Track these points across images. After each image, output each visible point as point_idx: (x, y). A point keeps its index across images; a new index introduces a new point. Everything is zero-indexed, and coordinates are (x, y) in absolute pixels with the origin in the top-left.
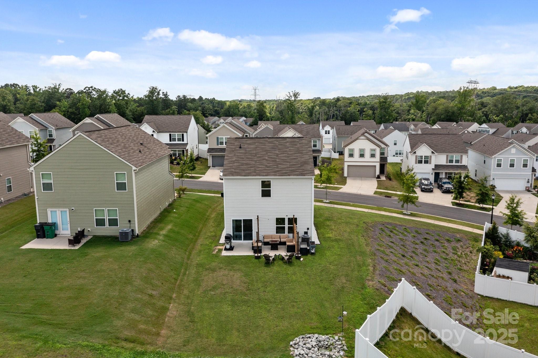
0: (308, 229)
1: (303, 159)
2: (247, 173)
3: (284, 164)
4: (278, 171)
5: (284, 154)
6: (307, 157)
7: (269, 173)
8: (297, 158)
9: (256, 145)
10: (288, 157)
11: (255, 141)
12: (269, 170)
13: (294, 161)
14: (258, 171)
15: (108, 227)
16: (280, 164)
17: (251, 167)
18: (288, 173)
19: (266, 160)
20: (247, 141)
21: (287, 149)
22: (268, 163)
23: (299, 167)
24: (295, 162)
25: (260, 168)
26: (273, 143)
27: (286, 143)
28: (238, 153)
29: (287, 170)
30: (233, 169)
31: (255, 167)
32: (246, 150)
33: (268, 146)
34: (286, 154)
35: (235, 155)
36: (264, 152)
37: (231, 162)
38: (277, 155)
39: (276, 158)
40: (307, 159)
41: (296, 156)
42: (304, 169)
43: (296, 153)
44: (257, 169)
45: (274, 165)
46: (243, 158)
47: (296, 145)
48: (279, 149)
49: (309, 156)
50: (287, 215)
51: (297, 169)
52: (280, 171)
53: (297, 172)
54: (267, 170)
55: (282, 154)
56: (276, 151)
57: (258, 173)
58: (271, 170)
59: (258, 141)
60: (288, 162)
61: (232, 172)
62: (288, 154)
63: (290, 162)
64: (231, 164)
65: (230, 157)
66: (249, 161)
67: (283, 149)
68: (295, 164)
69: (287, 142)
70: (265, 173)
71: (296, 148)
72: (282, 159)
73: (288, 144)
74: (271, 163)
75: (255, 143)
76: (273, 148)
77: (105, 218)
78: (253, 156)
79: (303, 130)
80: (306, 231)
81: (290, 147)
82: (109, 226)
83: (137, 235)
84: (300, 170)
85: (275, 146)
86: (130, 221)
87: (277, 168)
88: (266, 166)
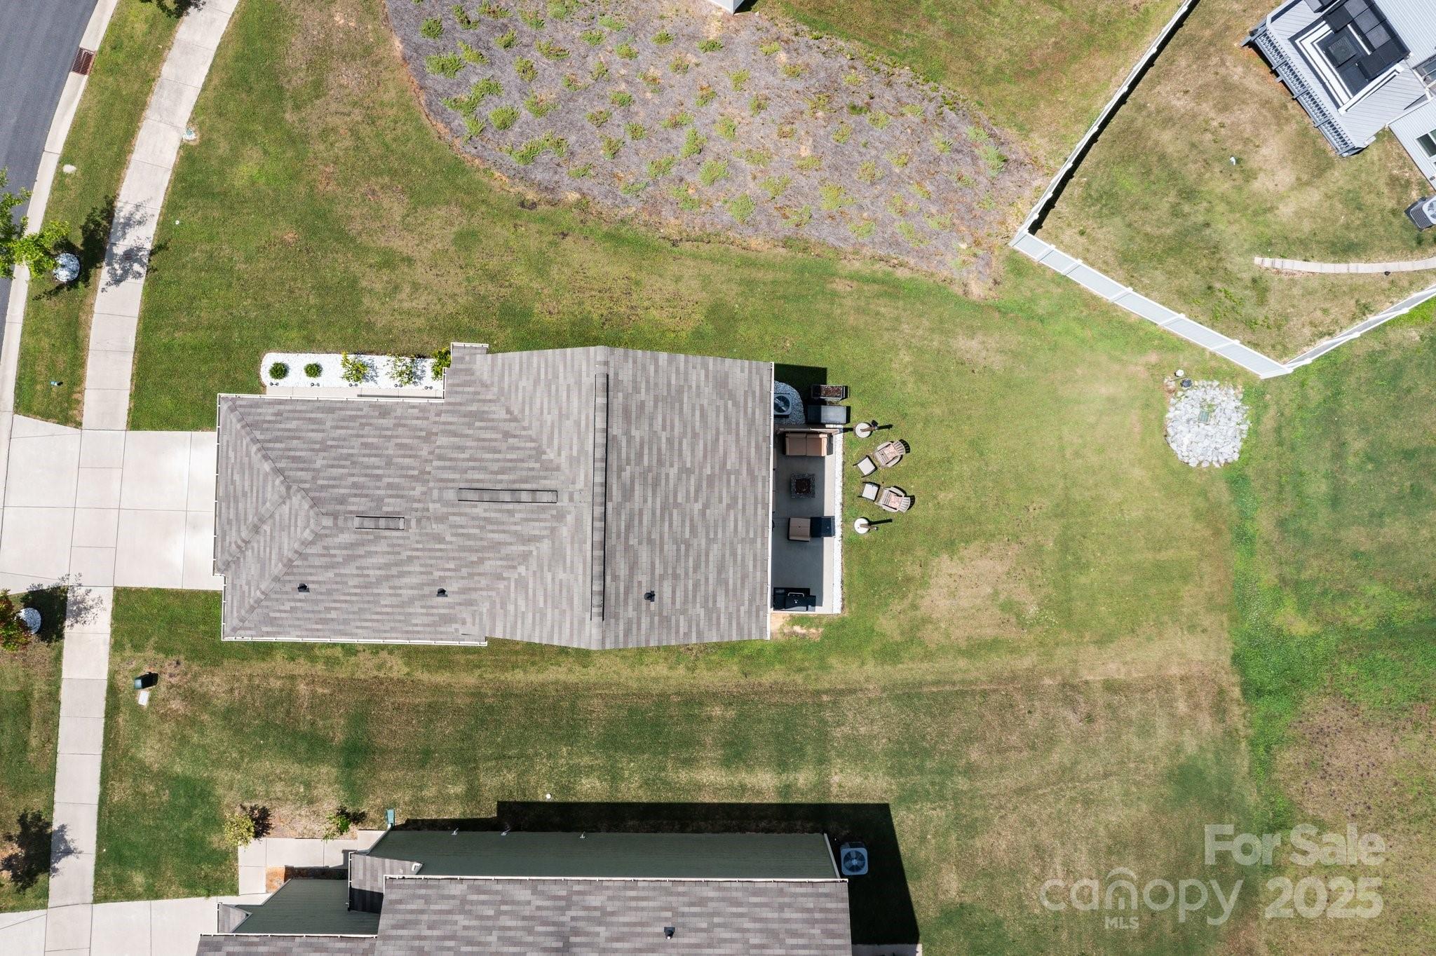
1: (707, 390)
3: (725, 454)
5: (680, 450)
6: (698, 375)
8: (702, 406)
10: (695, 435)
11: (620, 548)
12: (744, 498)
13: (711, 416)
14: (748, 532)
16: (725, 464)
17: (734, 554)
18: (757, 442)
19: (706, 506)
20: (615, 578)
22: (721, 501)
23: (736, 404)
27: (630, 439)
28: (674, 603)
30: (738, 611)
32: (662, 578)
33: (645, 501)
34: (680, 443)
35: (684, 612)
37: (710, 620)
38: (686, 471)
39: (701, 474)
40: (707, 376)
41: (693, 410)
42: (746, 392)
43: (681, 409)
45: (729, 481)
46: (696, 585)
47: (642, 406)
48: (660, 463)
49: (694, 367)
51: (746, 412)
52: (749, 463)
53: (754, 413)
55: (680, 455)
56: (667, 475)
57: (755, 532)
58: (744, 492)
59: (618, 536)
60: (717, 440)
61: (749, 612)
62: (684, 434)
63: (718, 433)
64: (718, 618)
65: (690, 627)
66: (707, 561)
67: (659, 450)
68: (726, 418)
69: (627, 433)
70: (756, 509)
71: (656, 406)
72: (705, 456)
74: (720, 492)
75: (627, 548)
76: (656, 485)
78: (687, 550)
81: (651, 425)
85: (645, 479)
87: (738, 472)
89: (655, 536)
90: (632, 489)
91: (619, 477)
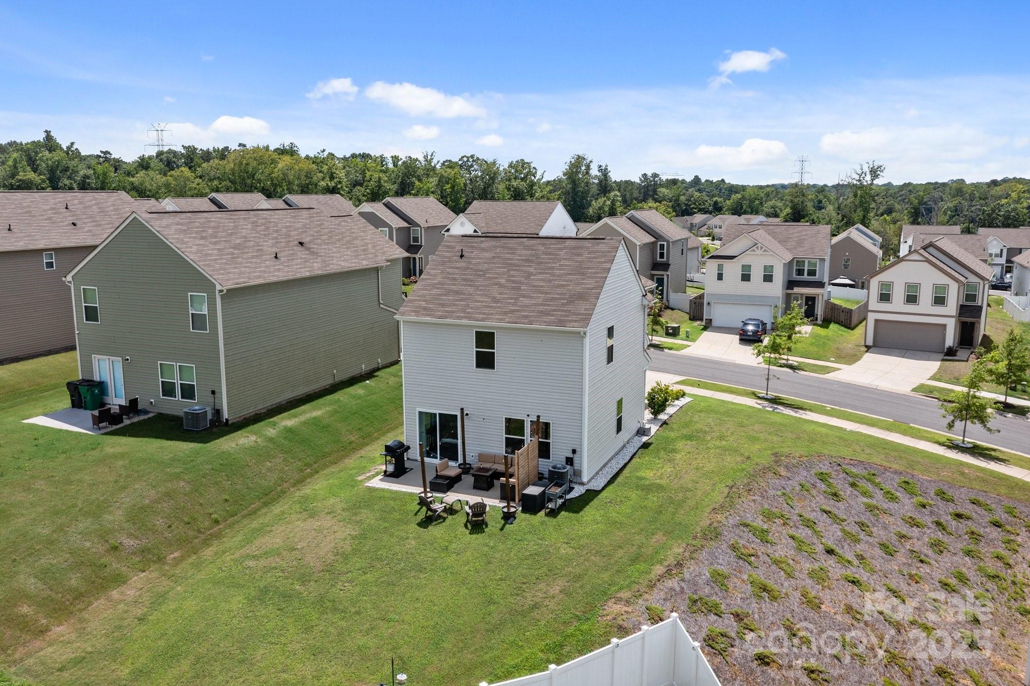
0: (574, 451)
1: (579, 289)
2: (447, 311)
3: (532, 297)
4: (512, 312)
5: (544, 273)
6: (590, 284)
7: (492, 314)
8: (569, 285)
9: (495, 253)
10: (550, 281)
11: (498, 244)
12: (495, 307)
13: (559, 291)
14: (472, 308)
15: (180, 399)
16: (524, 297)
18: (531, 316)
20: (482, 242)
21: (555, 263)
22: (500, 293)
23: (563, 304)
24: (558, 294)
25: (479, 301)
26: (533, 250)
27: (560, 249)
28: (451, 268)
29: (533, 311)
30: (424, 300)
31: (469, 299)
33: (520, 255)
34: (547, 273)
35: (442, 272)
36: (504, 268)
37: (429, 285)
39: (523, 283)
40: (588, 288)
41: (567, 281)
43: (571, 274)
44: (472, 305)
45: (511, 298)
46: (455, 279)
47: (579, 255)
49: (597, 282)
50: (528, 413)
51: (555, 310)
52: (518, 311)
54: (491, 307)
55: (540, 273)
56: (531, 266)
57: (468, 313)
58: (499, 307)
59: (505, 243)
60: (542, 293)
61: (419, 307)
62: (554, 275)
63: (546, 293)
64: (426, 290)
65: (432, 275)
67: (549, 263)
68: (555, 299)
69: (565, 248)
70: (484, 314)
71: (576, 261)
72: (534, 286)
73: (562, 253)
74: (506, 294)
75: (496, 247)
76: (527, 261)
77: (176, 381)
78: (479, 275)
79: (791, 238)
80: (570, 455)
81: (565, 259)
82: (182, 398)
83: (225, 421)
84: (560, 313)
85: (533, 256)
86: (213, 392)
88: (494, 298)
89: (496, 260)
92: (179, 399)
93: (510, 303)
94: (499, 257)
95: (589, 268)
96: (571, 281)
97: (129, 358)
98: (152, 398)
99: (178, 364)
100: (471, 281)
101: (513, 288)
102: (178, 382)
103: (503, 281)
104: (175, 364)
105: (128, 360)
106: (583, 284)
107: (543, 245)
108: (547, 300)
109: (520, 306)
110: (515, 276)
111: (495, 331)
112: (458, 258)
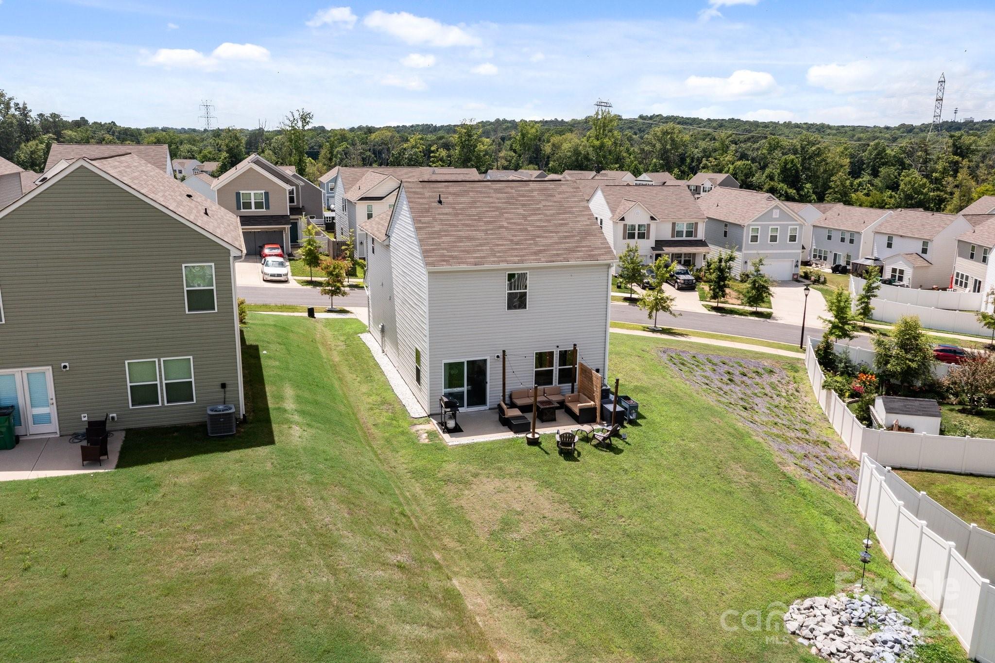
0: (598, 371)
1: (579, 226)
2: (477, 258)
3: (546, 237)
4: (540, 251)
5: (536, 214)
6: (585, 221)
7: (524, 256)
8: (568, 224)
9: (471, 197)
11: (465, 189)
12: (521, 249)
13: (563, 229)
14: (499, 252)
15: (166, 404)
16: (538, 237)
17: (481, 245)
18: (561, 254)
19: (506, 228)
20: (448, 187)
21: (537, 204)
22: (513, 236)
23: (578, 241)
24: (566, 232)
25: (500, 245)
26: (506, 193)
28: (439, 214)
29: (559, 250)
30: (443, 249)
31: (488, 243)
32: (454, 208)
33: (498, 199)
34: (539, 214)
35: (435, 220)
36: (494, 211)
37: (433, 234)
38: (525, 217)
39: (526, 225)
40: (587, 225)
42: (590, 246)
43: (561, 214)
44: (496, 249)
45: (528, 240)
46: (454, 226)
48: (523, 205)
50: (557, 344)
51: (577, 247)
52: (545, 250)
53: (579, 251)
54: (516, 249)
55: (533, 214)
56: (518, 209)
57: (500, 257)
58: (525, 249)
59: (472, 188)
60: (551, 232)
61: (444, 256)
62: (546, 215)
63: (556, 232)
64: (434, 238)
65: (425, 223)
66: (472, 231)
67: (531, 204)
68: (568, 237)
69: (533, 190)
70: (516, 256)
71: (555, 202)
72: (538, 227)
73: (535, 193)
74: (519, 236)
75: (467, 192)
76: (510, 203)
77: (158, 382)
78: (475, 220)
81: (543, 200)
82: (168, 402)
83: (242, 417)
84: (583, 249)
85: (511, 199)
86: (223, 386)
87: (536, 244)
88: (512, 241)
89: (478, 204)
90: (502, 193)
91: (507, 187)
92: (163, 403)
93: (531, 244)
94: (479, 201)
95: (572, 207)
96: (566, 220)
97: (67, 364)
98: (113, 413)
99: (162, 359)
100: (473, 226)
101: (521, 230)
102: (161, 382)
103: (505, 224)
104: (156, 360)
105: (65, 367)
106: (579, 221)
107: (512, 188)
108: (560, 238)
109: (543, 246)
110: (512, 219)
111: (528, 272)
112: (436, 204)
